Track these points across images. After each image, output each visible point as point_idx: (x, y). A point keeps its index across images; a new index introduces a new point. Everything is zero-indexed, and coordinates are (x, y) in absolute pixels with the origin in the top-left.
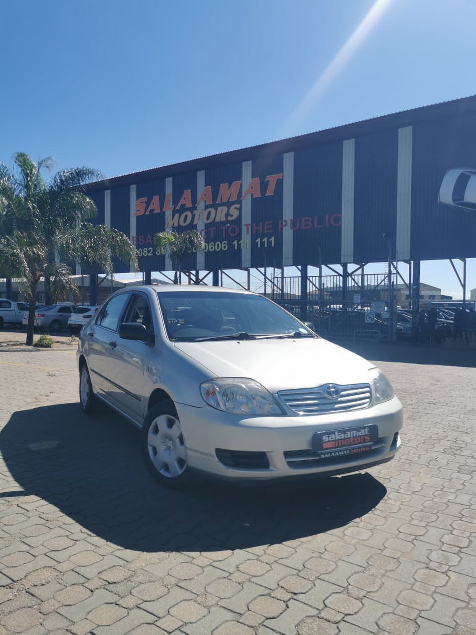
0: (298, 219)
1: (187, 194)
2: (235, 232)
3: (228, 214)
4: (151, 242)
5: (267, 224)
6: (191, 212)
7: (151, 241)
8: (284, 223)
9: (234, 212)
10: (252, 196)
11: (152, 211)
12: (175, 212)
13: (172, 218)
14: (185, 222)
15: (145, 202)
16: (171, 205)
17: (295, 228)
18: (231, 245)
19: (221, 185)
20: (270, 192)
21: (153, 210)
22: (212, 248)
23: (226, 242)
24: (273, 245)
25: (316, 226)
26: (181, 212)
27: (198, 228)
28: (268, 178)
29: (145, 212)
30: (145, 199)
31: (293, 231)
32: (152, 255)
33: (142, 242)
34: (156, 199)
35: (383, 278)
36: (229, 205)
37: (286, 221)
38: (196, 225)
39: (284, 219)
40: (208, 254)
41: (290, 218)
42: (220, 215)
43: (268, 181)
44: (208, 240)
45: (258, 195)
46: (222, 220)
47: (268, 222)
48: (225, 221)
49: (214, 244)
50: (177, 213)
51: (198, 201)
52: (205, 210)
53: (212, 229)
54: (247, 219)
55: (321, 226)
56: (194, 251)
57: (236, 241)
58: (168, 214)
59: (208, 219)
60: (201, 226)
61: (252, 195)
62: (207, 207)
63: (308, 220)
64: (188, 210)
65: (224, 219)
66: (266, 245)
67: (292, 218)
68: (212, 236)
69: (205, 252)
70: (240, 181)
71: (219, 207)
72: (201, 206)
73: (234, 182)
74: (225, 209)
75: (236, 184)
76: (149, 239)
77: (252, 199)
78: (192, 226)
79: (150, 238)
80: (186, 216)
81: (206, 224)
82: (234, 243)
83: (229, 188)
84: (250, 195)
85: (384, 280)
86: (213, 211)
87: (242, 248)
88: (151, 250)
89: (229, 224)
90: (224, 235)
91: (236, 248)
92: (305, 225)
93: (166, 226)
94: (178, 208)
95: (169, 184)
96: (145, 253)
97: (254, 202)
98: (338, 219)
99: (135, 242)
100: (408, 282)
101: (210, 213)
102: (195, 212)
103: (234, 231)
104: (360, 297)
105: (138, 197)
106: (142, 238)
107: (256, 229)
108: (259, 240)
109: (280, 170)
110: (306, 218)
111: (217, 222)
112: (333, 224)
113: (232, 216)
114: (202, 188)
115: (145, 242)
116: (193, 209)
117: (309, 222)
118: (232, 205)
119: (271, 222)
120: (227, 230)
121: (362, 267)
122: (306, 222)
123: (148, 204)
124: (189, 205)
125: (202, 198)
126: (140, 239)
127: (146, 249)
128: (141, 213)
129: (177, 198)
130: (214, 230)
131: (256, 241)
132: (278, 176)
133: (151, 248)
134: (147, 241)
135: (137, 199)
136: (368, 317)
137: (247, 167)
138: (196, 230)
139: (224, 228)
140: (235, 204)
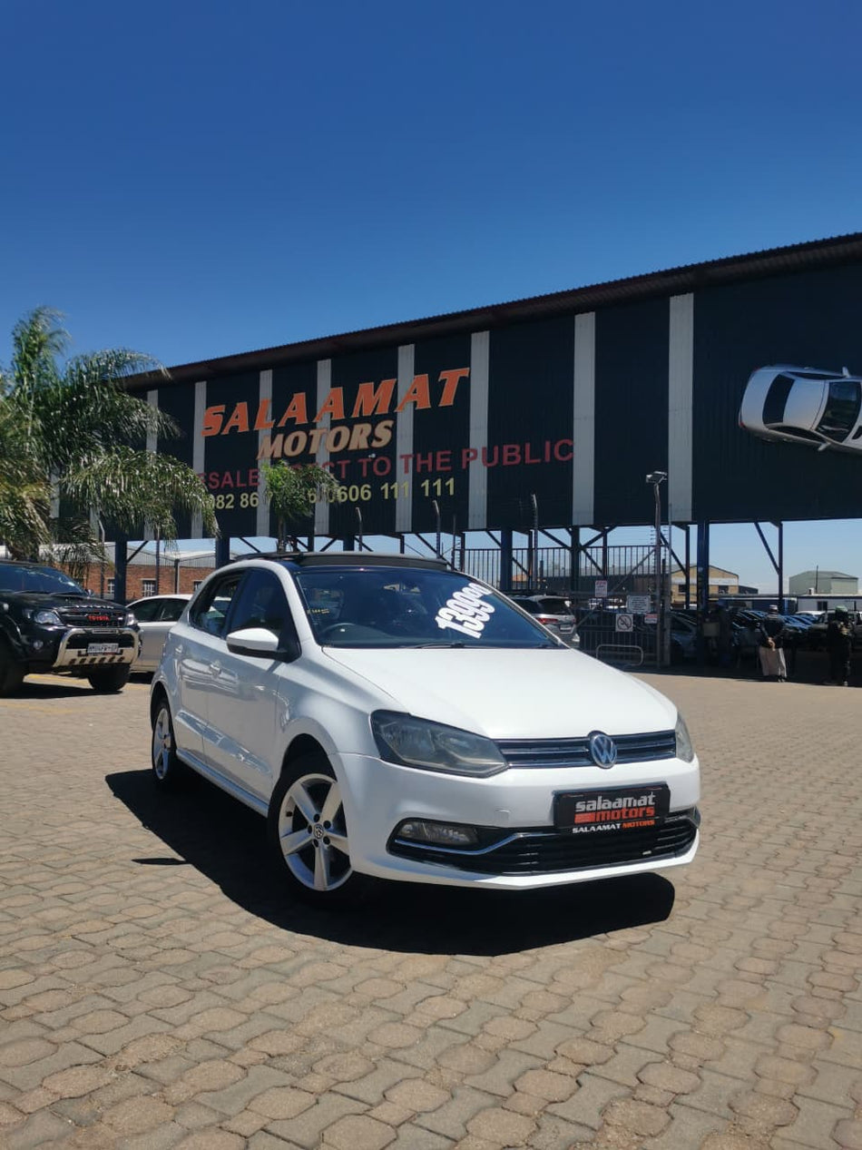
0: (496, 448)
1: (299, 399)
2: (384, 470)
3: (372, 437)
4: (232, 485)
5: (441, 456)
6: (305, 431)
7: (230, 482)
8: (472, 455)
9: (383, 433)
10: (415, 406)
11: (234, 428)
12: (275, 432)
13: (269, 439)
14: (294, 448)
15: (222, 413)
16: (269, 421)
17: (492, 464)
18: (377, 492)
19: (360, 385)
20: (447, 399)
21: (236, 427)
22: (343, 496)
23: (369, 487)
24: (452, 493)
25: (528, 461)
26: (287, 431)
27: (317, 461)
28: (444, 375)
29: (221, 431)
30: (222, 408)
31: (489, 468)
32: (232, 507)
33: (214, 484)
34: (242, 408)
35: (646, 553)
36: (374, 420)
37: (475, 452)
38: (314, 455)
39: (472, 446)
40: (335, 507)
41: (483, 446)
42: (358, 439)
43: (444, 381)
45: (425, 404)
46: (361, 447)
47: (443, 453)
48: (367, 449)
49: (345, 488)
50: (280, 433)
51: (318, 412)
52: (331, 429)
54: (405, 446)
55: (539, 461)
56: (310, 501)
57: (386, 486)
58: (264, 435)
59: (336, 444)
60: (323, 458)
61: (415, 404)
62: (334, 424)
63: (514, 450)
64: (300, 428)
65: (364, 445)
66: (439, 493)
67: (486, 445)
68: (344, 476)
69: (330, 504)
70: (395, 379)
71: (356, 424)
72: (323, 421)
73: (383, 382)
74: (367, 428)
75: (387, 384)
76: (227, 479)
77: (415, 411)
78: (307, 458)
79: (230, 478)
80: (296, 440)
81: (331, 453)
82: (382, 488)
83: (376, 391)
84: (412, 405)
85: (648, 556)
86: (344, 430)
87: (396, 496)
88: (230, 498)
89: (374, 456)
90: (365, 474)
91: (386, 497)
92: (510, 459)
93: (260, 453)
94: (282, 424)
95: (266, 380)
96: (220, 505)
97: (419, 415)
98: (568, 449)
100: (683, 562)
101: (338, 436)
102: (312, 432)
103: (382, 466)
104: (606, 586)
105: (209, 403)
106: (214, 477)
107: (422, 465)
108: (426, 483)
109: (465, 361)
110: (512, 446)
111: (351, 451)
112: (558, 456)
113: (379, 440)
114: (326, 391)
115: (221, 483)
116: (309, 427)
117: (515, 454)
118: (380, 421)
119: (449, 452)
120: (370, 464)
121: (604, 535)
122: (512, 454)
123: (227, 416)
124: (302, 419)
125: (325, 409)
126: (211, 479)
127: (222, 497)
128: (214, 432)
129: (280, 406)
130: (347, 465)
131: (423, 485)
132: (463, 372)
133: (232, 496)
134: (224, 482)
135: (207, 408)
136: (620, 621)
137: (407, 356)
138: (314, 465)
139: (365, 461)
140: (384, 420)
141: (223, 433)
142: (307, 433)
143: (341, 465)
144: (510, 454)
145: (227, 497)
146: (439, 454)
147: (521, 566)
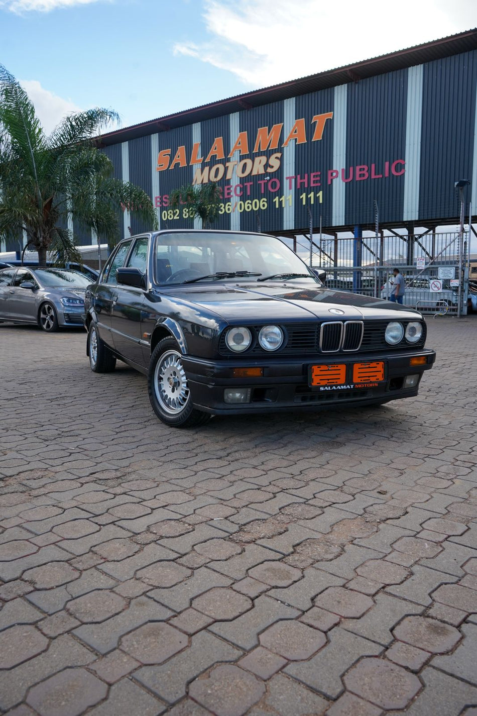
0: (351, 169)
1: (218, 141)
2: (275, 188)
3: (267, 165)
5: (314, 176)
6: (223, 164)
8: (334, 174)
9: (274, 162)
10: (296, 142)
12: (204, 165)
13: (200, 171)
14: (216, 176)
15: (169, 155)
16: (200, 158)
17: (348, 180)
18: (271, 203)
19: (259, 129)
20: (317, 136)
21: (178, 164)
22: (248, 207)
23: (266, 200)
24: (321, 201)
25: (373, 177)
26: (211, 164)
27: (231, 184)
28: (315, 118)
29: (169, 167)
30: (169, 151)
31: (346, 183)
32: (178, 218)
33: (166, 203)
34: (181, 150)
35: (453, 238)
36: (268, 154)
37: (337, 172)
38: (229, 180)
39: (334, 169)
40: (244, 215)
41: (342, 168)
42: (258, 167)
43: (315, 123)
44: (243, 198)
45: (303, 140)
46: (260, 173)
47: (315, 174)
48: (264, 174)
49: (250, 202)
50: (206, 166)
51: (231, 150)
52: (240, 161)
53: (248, 185)
54: (289, 170)
55: (381, 176)
56: (227, 212)
57: (277, 199)
58: (197, 168)
59: (243, 172)
60: (235, 182)
61: (296, 139)
62: (242, 158)
63: (364, 169)
64: (220, 162)
65: (262, 171)
66: (312, 202)
67: (345, 168)
68: (249, 193)
69: (241, 213)
70: (283, 124)
71: (256, 157)
72: (235, 157)
73: (274, 126)
74: (264, 159)
75: (276, 127)
77: (296, 145)
78: (225, 182)
80: (218, 169)
81: (240, 178)
82: (274, 201)
83: (269, 132)
84: (294, 141)
85: (454, 240)
86: (249, 161)
87: (283, 206)
88: (176, 212)
89: (268, 178)
90: (263, 192)
91: (277, 206)
92: (361, 175)
93: (194, 181)
95: (196, 129)
96: (171, 217)
97: (298, 148)
98: (401, 167)
99: (159, 204)
101: (245, 165)
102: (227, 164)
103: (274, 185)
104: (424, 262)
105: (161, 148)
106: (166, 198)
107: (301, 183)
108: (304, 196)
109: (331, 109)
110: (362, 167)
111: (254, 176)
112: (393, 172)
113: (272, 167)
114: (236, 134)
115: (170, 203)
116: (226, 161)
117: (365, 172)
118: (272, 154)
119: (319, 173)
120: (266, 185)
121: (433, 230)
123: (172, 157)
124: (220, 156)
125: (236, 147)
126: (164, 200)
127: (172, 211)
128: (165, 168)
129: (206, 147)
130: (251, 185)
131: (301, 197)
132: (327, 116)
133: (178, 210)
135: (159, 152)
136: (433, 285)
137: (290, 106)
138: (229, 187)
139: (262, 182)
140: (275, 153)
141: (170, 169)
142: (225, 166)
144: (362, 172)
145: (175, 212)
146: (312, 175)
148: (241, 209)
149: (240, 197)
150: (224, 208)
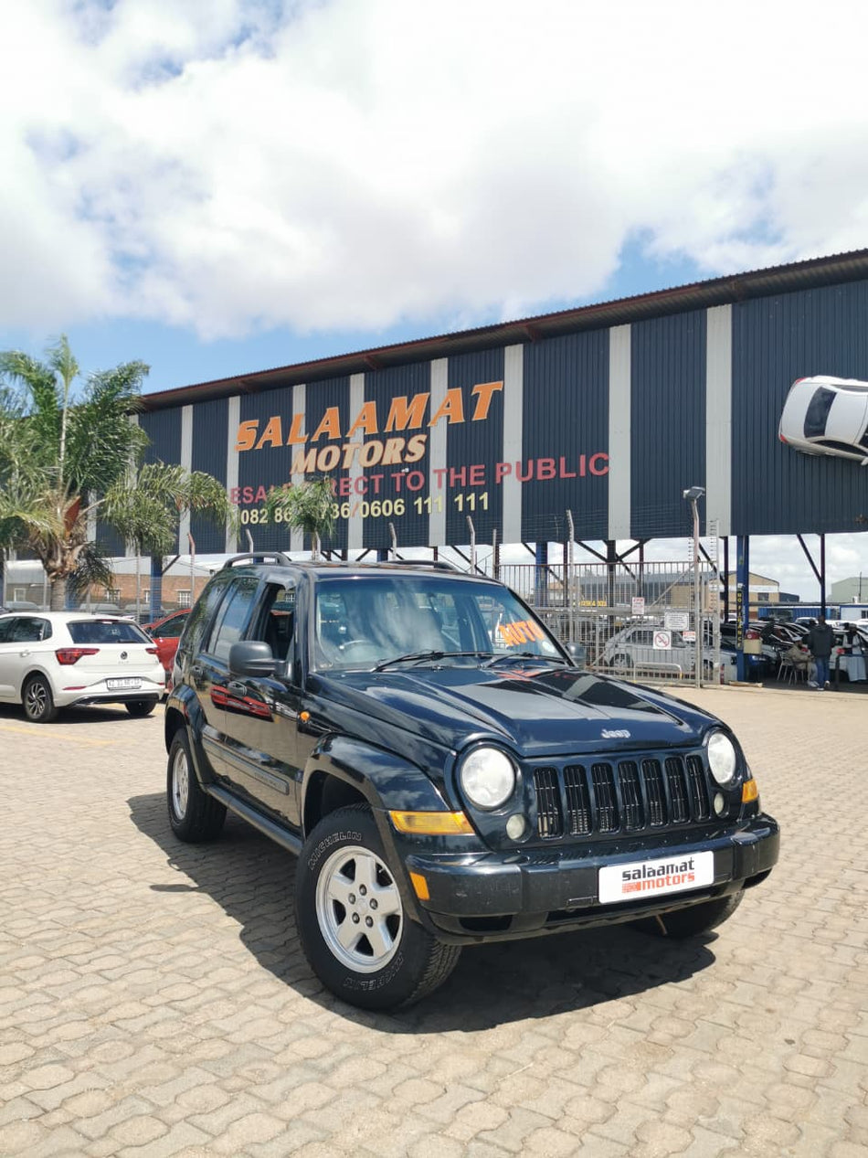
0: (531, 463)
1: (332, 414)
2: (417, 485)
3: (405, 452)
4: (266, 500)
5: (476, 471)
6: (338, 445)
7: (264, 497)
8: (505, 469)
9: (416, 448)
10: (448, 420)
11: (268, 443)
12: (308, 446)
13: (302, 453)
14: (328, 461)
15: (255, 428)
16: (302, 435)
17: (526, 479)
18: (410, 507)
19: (394, 399)
20: (481, 413)
22: (376, 511)
23: (402, 502)
24: (486, 507)
25: (563, 475)
26: (320, 445)
27: (350, 476)
28: (477, 389)
29: (255, 446)
30: (256, 423)
31: (523, 483)
32: (266, 521)
33: (248, 498)
34: (275, 423)
36: (407, 435)
37: (509, 466)
38: (347, 470)
39: (506, 460)
40: (369, 522)
41: (517, 460)
42: (391, 453)
43: (477, 395)
44: (369, 497)
45: (459, 418)
46: (394, 462)
47: (477, 467)
48: (401, 464)
49: (379, 503)
50: (313, 447)
51: (351, 427)
52: (364, 443)
54: (439, 460)
55: (574, 475)
56: (344, 516)
57: (419, 501)
58: (298, 450)
59: (369, 459)
60: (356, 473)
61: (449, 417)
62: (367, 438)
63: (549, 464)
64: (333, 442)
65: (397, 460)
66: (473, 508)
67: (521, 460)
68: (377, 491)
69: (364, 519)
70: (426, 395)
71: (389, 438)
72: (356, 436)
73: (416, 396)
74: (400, 442)
75: (420, 399)
76: (261, 494)
77: (448, 425)
78: (340, 473)
79: (264, 492)
80: (330, 454)
81: (365, 468)
82: (415, 503)
83: (409, 405)
84: (446, 419)
86: (378, 445)
87: (429, 511)
88: (264, 513)
89: (407, 470)
90: (398, 489)
91: (420, 512)
92: (545, 473)
93: (293, 468)
95: (299, 394)
96: (255, 519)
97: (452, 430)
98: (603, 463)
99: (236, 499)
100: (721, 569)
101: (372, 450)
102: (345, 447)
103: (415, 481)
104: (643, 602)
105: (243, 419)
106: (248, 491)
107: (456, 480)
108: (460, 498)
109: (499, 375)
110: (546, 460)
111: (385, 466)
112: (593, 471)
113: (413, 454)
114: (359, 404)
115: (255, 497)
116: (341, 442)
117: (551, 468)
118: (413, 436)
119: (483, 467)
120: (403, 479)
121: (640, 546)
122: (545, 468)
123: (260, 431)
124: (335, 434)
125: (358, 424)
126: (245, 493)
127: (256, 511)
128: (248, 447)
129: (313, 420)
130: (380, 479)
131: (456, 500)
132: (495, 386)
133: (266, 510)
134: (258, 497)
135: (241, 422)
136: (658, 639)
137: (439, 370)
138: (347, 479)
139: (398, 476)
140: (417, 434)
141: (257, 448)
142: (341, 447)
143: (373, 480)
144: (547, 468)
145: (261, 512)
146: (473, 468)
147: (556, 577)
148: (364, 513)
149: (364, 495)
150: (339, 510)
